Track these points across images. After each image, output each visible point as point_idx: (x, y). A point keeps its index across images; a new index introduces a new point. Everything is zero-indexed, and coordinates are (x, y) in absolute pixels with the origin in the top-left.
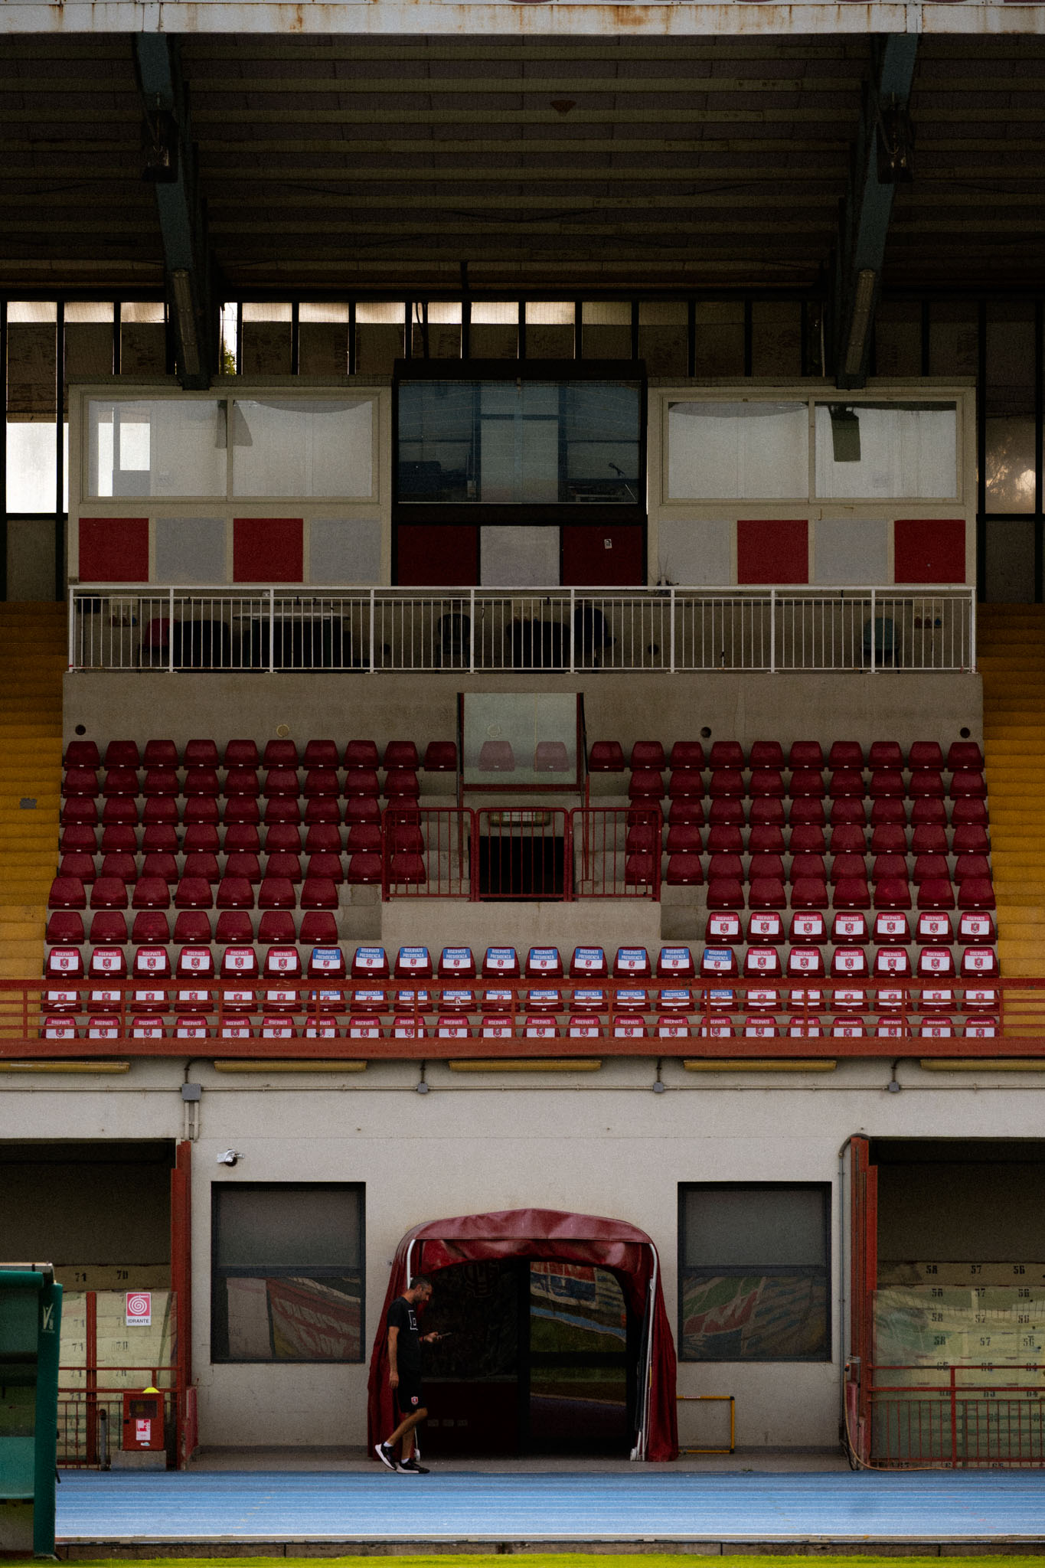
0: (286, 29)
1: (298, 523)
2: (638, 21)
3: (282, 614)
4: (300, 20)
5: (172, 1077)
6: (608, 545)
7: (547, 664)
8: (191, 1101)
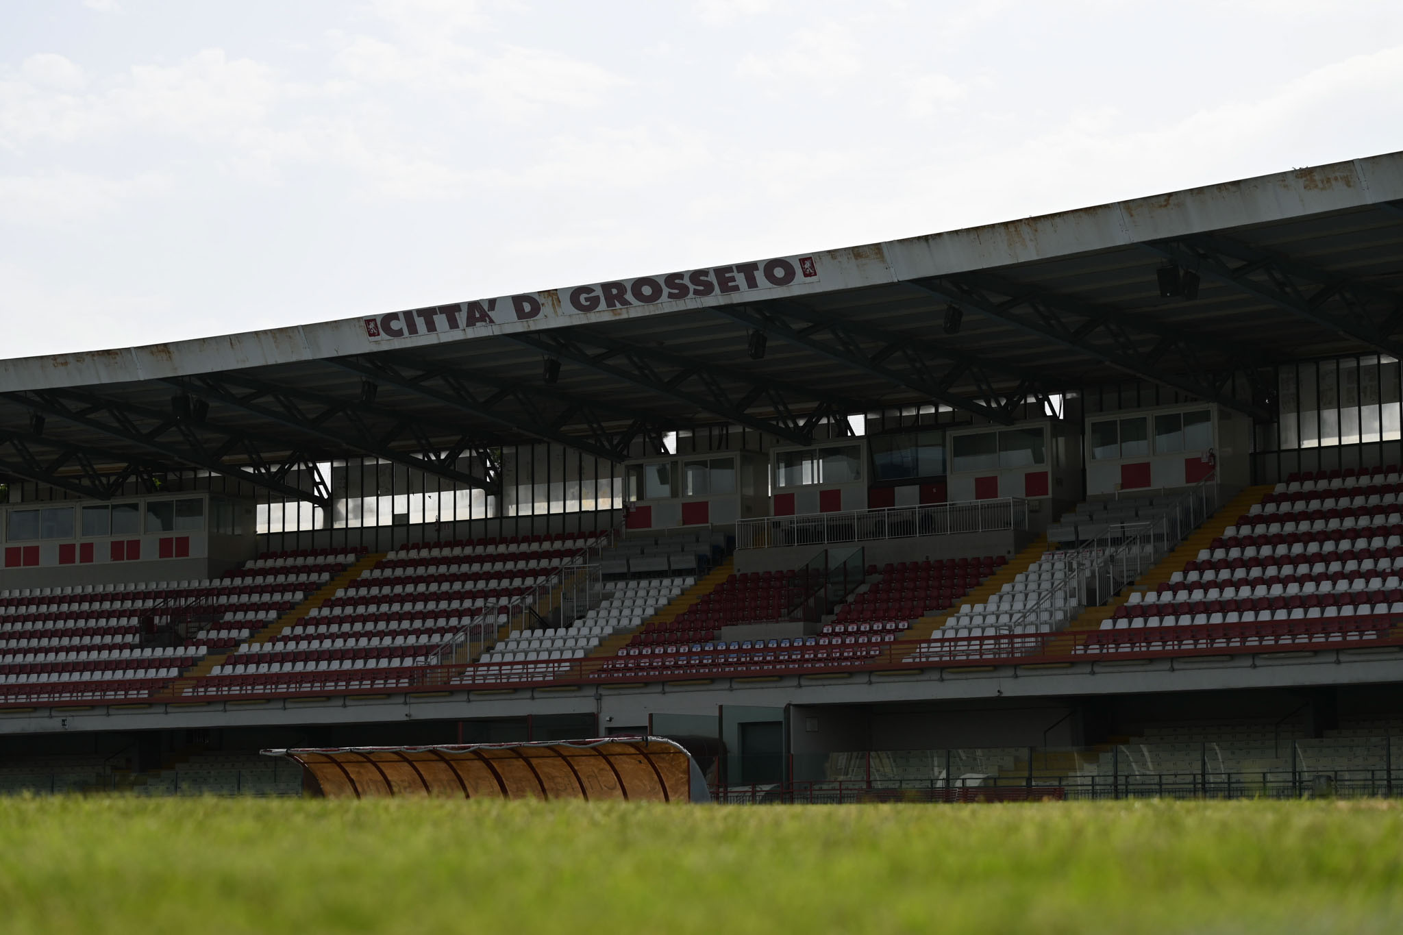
0: (526, 330)
1: (839, 491)
2: (620, 314)
3: (799, 525)
4: (529, 326)
6: (934, 490)
8: (599, 698)
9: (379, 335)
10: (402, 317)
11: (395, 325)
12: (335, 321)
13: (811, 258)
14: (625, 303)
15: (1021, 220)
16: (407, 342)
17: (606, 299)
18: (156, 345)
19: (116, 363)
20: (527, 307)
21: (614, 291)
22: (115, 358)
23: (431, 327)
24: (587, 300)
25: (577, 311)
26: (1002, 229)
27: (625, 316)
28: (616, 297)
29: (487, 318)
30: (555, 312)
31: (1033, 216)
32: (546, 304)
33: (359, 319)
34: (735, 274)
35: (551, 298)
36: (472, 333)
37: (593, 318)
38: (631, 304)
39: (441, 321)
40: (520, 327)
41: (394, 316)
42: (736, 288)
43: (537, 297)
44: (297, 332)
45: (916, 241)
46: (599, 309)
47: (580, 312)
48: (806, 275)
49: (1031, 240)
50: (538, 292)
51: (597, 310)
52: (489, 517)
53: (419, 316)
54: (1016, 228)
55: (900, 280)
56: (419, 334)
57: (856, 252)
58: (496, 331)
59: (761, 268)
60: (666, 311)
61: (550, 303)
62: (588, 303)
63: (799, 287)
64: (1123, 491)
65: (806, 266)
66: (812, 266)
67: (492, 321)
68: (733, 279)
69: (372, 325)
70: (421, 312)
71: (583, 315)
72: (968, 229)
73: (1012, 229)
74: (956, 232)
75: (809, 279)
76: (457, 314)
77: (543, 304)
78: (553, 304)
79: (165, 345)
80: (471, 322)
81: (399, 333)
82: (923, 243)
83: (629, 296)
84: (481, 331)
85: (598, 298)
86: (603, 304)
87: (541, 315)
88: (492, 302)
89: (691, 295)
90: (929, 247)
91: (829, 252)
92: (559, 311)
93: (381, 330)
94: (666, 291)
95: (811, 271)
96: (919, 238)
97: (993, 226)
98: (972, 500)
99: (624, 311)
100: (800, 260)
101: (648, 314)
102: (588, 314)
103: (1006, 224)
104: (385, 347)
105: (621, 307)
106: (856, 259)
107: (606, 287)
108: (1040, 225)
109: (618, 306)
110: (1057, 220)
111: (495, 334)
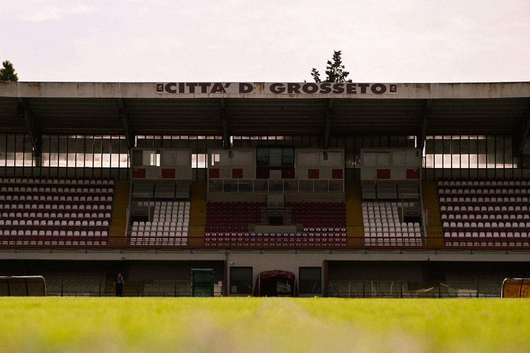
0: (242, 97)
2: (293, 96)
3: (240, 183)
4: (244, 96)
5: (224, 251)
6: (289, 172)
7: (280, 191)
8: (227, 254)
9: (163, 91)
10: (178, 85)
11: (173, 88)
12: (141, 83)
13: (396, 85)
14: (298, 92)
15: (498, 83)
16: (178, 96)
17: (288, 90)
18: (34, 82)
19: (6, 88)
20: (246, 88)
21: (294, 87)
22: (7, 85)
23: (192, 91)
24: (278, 89)
25: (271, 93)
26: (488, 85)
27: (295, 97)
28: (294, 89)
29: (223, 90)
30: (260, 92)
31: (503, 82)
32: (256, 88)
33: (154, 83)
34: (357, 87)
35: (260, 86)
36: (212, 96)
37: (279, 96)
38: (300, 93)
39: (198, 89)
40: (239, 96)
41: (174, 84)
42: (355, 93)
43: (253, 85)
44: (117, 85)
45: (448, 85)
46: (284, 93)
47: (273, 93)
48: (391, 91)
49: (500, 91)
50: (254, 83)
51: (282, 93)
52: (33, 166)
53: (187, 85)
54: (495, 86)
55: (434, 98)
56: (185, 93)
57: (418, 86)
58: (225, 96)
59: (370, 86)
60: (316, 97)
61: (259, 88)
62: (279, 90)
63: (387, 95)
64: (378, 180)
65: (392, 88)
66: (396, 88)
67: (225, 92)
68: (355, 89)
69: (160, 87)
70: (188, 84)
71: (274, 95)
72: (473, 83)
73: (493, 85)
74: (467, 83)
75: (392, 93)
76: (207, 87)
77: (255, 88)
78: (260, 89)
79: (39, 83)
80: (214, 91)
81: (174, 92)
82: (451, 86)
83: (301, 90)
84: (218, 95)
85: (284, 89)
86: (286, 91)
87: (252, 92)
88: (228, 84)
89: (331, 92)
90: (452, 87)
91: (405, 84)
92: (262, 91)
93: (164, 90)
94: (320, 89)
95: (394, 90)
96: (449, 84)
97: (485, 83)
98: (307, 179)
99: (296, 95)
100: (390, 85)
101: (307, 98)
102: (277, 95)
103: (491, 83)
104: (164, 97)
105: (295, 93)
106: (417, 88)
107: (290, 85)
108: (505, 86)
109: (294, 92)
110: (514, 84)
111: (224, 97)
